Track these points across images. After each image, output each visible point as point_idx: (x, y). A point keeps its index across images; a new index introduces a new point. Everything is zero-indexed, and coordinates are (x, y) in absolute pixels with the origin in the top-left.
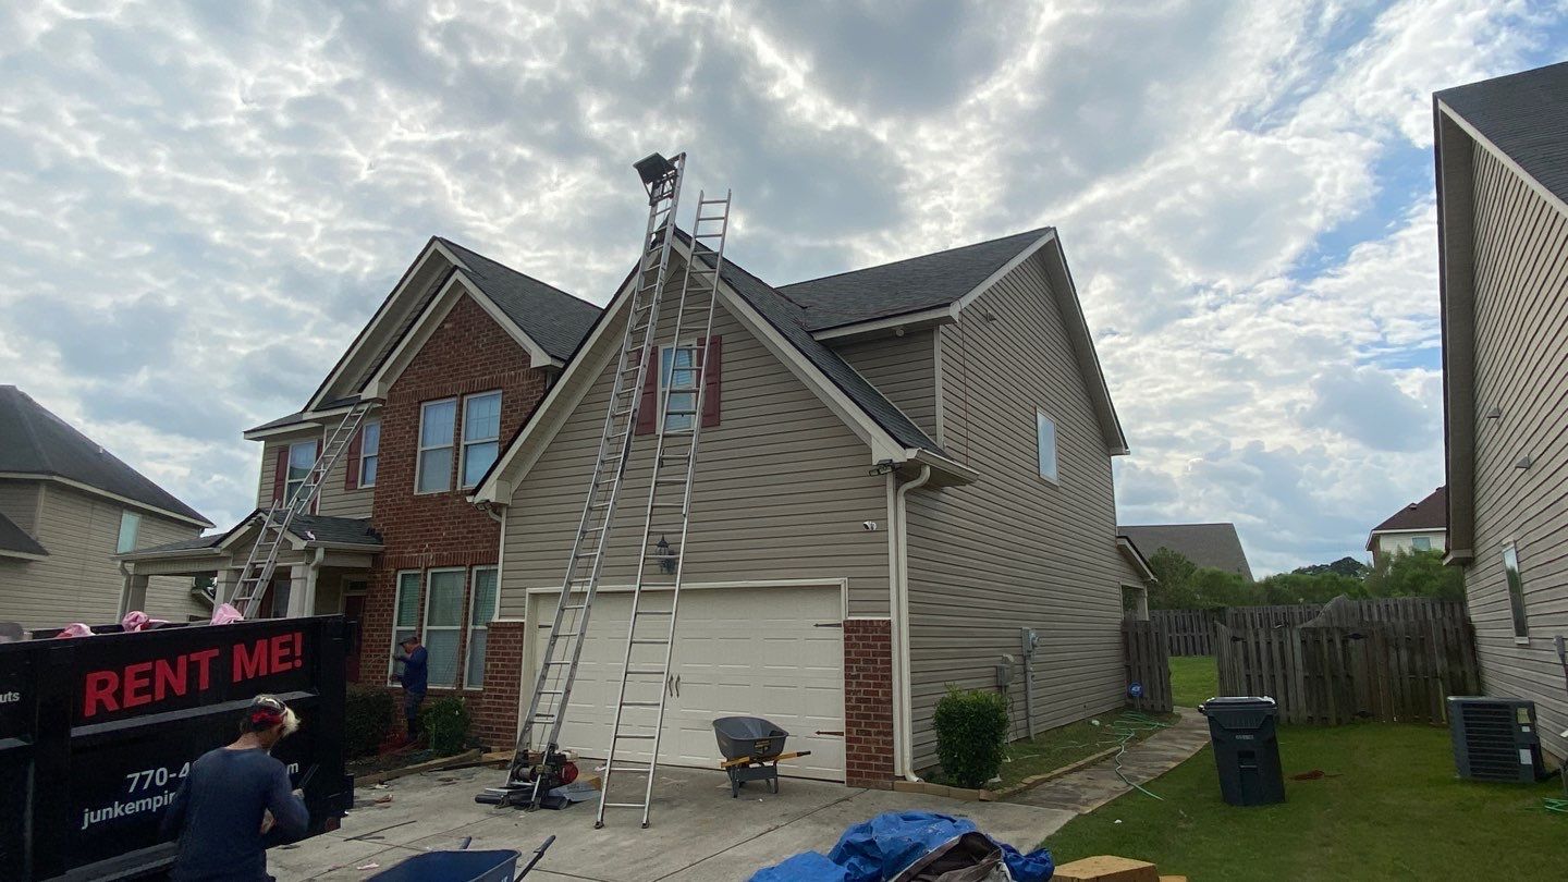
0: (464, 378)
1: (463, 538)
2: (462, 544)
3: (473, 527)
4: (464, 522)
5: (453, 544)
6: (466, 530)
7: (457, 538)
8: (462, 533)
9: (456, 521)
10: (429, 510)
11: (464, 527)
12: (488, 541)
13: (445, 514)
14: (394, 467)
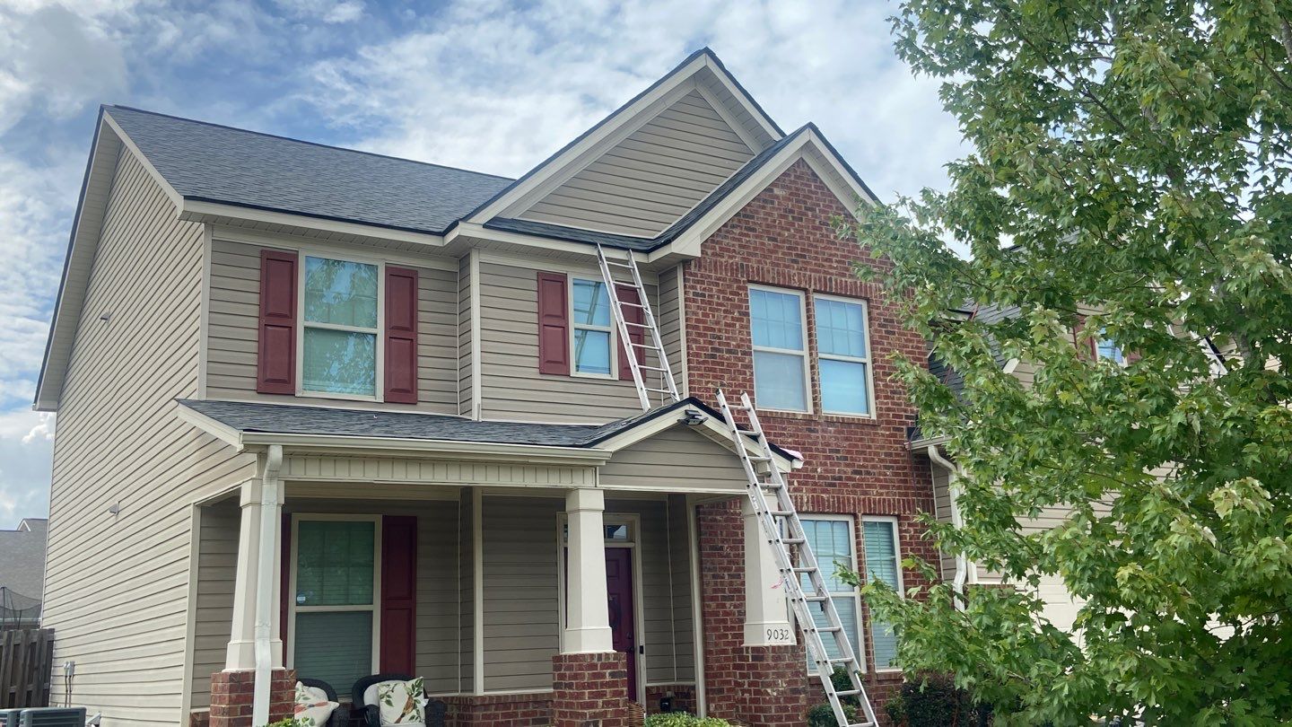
0: (818, 272)
1: (849, 479)
2: (846, 485)
3: (859, 466)
4: (846, 459)
5: (834, 485)
6: (849, 470)
7: (840, 478)
8: (845, 473)
9: (834, 455)
10: (791, 436)
11: (847, 465)
12: (882, 487)
13: (815, 443)
14: (723, 364)
